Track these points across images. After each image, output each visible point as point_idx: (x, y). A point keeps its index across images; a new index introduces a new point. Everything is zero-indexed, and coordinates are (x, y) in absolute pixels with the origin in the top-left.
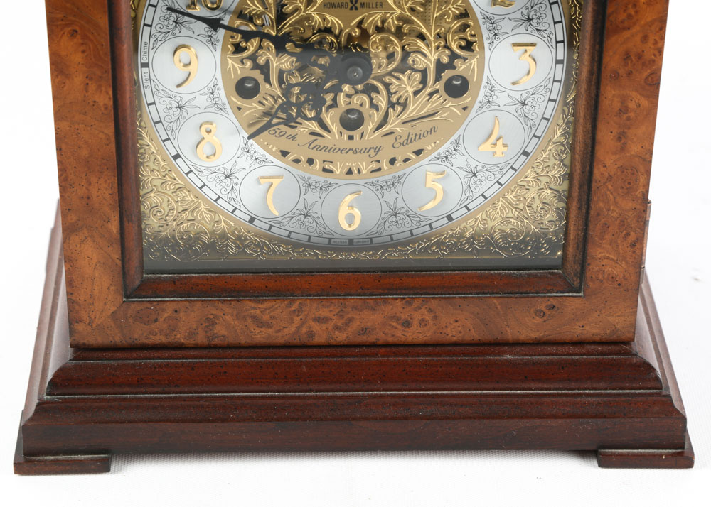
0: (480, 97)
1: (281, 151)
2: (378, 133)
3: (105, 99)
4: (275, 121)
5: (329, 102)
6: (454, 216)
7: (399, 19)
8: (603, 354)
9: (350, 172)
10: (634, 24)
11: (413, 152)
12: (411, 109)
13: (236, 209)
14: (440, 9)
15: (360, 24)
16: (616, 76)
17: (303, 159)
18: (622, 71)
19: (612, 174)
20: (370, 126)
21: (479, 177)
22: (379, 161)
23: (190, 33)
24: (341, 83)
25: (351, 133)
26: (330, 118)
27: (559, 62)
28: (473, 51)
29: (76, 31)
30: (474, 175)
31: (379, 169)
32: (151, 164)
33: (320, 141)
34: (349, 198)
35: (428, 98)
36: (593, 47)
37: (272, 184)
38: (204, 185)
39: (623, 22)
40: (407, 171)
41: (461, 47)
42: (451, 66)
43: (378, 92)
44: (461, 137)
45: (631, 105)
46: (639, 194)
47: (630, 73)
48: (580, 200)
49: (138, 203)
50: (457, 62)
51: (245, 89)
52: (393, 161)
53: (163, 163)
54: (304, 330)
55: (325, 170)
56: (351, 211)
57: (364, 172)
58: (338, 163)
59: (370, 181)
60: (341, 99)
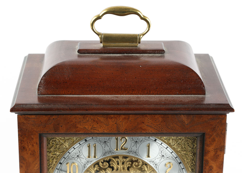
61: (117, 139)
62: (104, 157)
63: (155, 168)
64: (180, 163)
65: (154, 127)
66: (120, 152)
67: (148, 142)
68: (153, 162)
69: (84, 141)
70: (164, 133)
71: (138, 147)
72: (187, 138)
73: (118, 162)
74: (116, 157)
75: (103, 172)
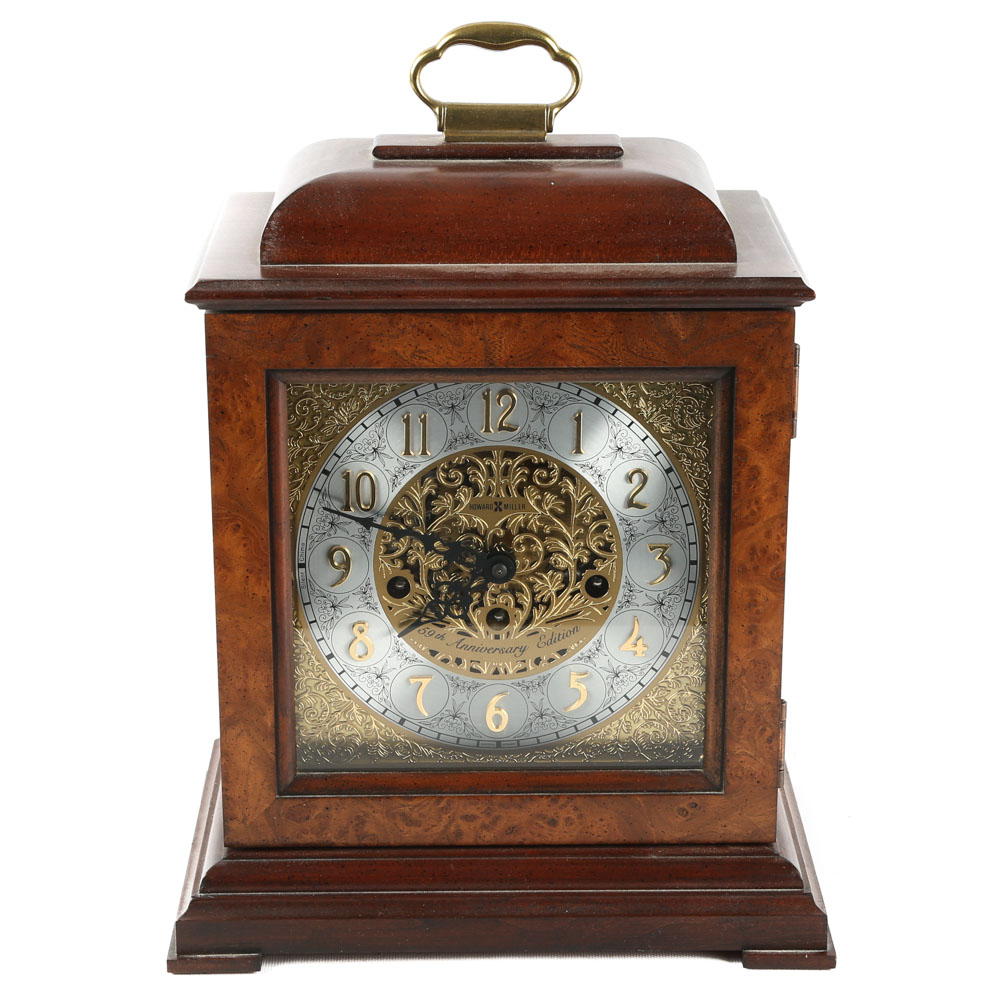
0: (620, 597)
1: (430, 650)
2: (523, 633)
3: (263, 591)
4: (423, 619)
5: (476, 601)
6: (598, 718)
7: (540, 520)
8: (745, 854)
9: (496, 672)
10: (758, 520)
11: (558, 652)
12: (554, 608)
14: (578, 510)
15: (504, 525)
16: (745, 570)
17: (451, 658)
18: (749, 566)
19: (745, 667)
20: (515, 625)
21: (621, 678)
22: (524, 661)
23: (344, 534)
24: (487, 582)
25: (497, 633)
26: (477, 617)
27: (693, 563)
28: (611, 551)
29: (238, 526)
30: (617, 675)
31: (525, 670)
32: (305, 664)
33: (467, 641)
34: (496, 699)
35: (570, 597)
36: (721, 542)
37: (422, 684)
38: (356, 685)
39: (746, 518)
40: (552, 671)
41: (600, 548)
42: (591, 566)
43: (522, 592)
44: (603, 637)
45: (760, 599)
46: (772, 688)
47: (756, 568)
48: (716, 695)
49: (295, 704)
50: (597, 563)
51: (396, 589)
52: (537, 661)
53: (317, 663)
54: (452, 829)
55: (472, 670)
56: (498, 712)
57: (511, 671)
58: (486, 663)
59: (516, 681)
60: (487, 597)
61: (486, 398)
62: (449, 453)
63: (596, 487)
64: (668, 471)
65: (590, 349)
66: (496, 439)
67: (576, 407)
68: (592, 468)
69: (394, 405)
70: (619, 369)
71: (547, 423)
72: (688, 395)
73: (489, 468)
74: (485, 453)
75: (447, 500)
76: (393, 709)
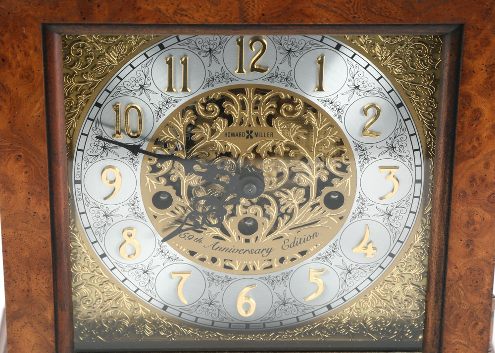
0: (354, 209)
1: (190, 251)
2: (270, 237)
3: (43, 210)
4: (185, 227)
5: (229, 211)
6: (333, 305)
7: (286, 146)
9: (246, 269)
10: (478, 153)
11: (299, 253)
12: (297, 218)
13: (152, 298)
14: (319, 138)
15: (254, 150)
16: (464, 195)
17: (208, 258)
18: (468, 191)
19: (462, 274)
20: (263, 231)
21: (353, 274)
22: (270, 260)
23: (115, 157)
24: (239, 197)
25: (247, 237)
26: (231, 225)
27: (417, 181)
28: (347, 172)
29: (21, 156)
30: (349, 272)
31: (271, 267)
32: (81, 262)
33: (222, 244)
34: (246, 290)
35: (310, 209)
36: (445, 171)
37: (182, 279)
38: (126, 279)
39: (468, 152)
40: (294, 268)
41: (337, 169)
42: (329, 183)
43: (269, 204)
44: (338, 241)
45: (477, 218)
46: (485, 291)
47: (475, 193)
48: (436, 295)
49: (70, 294)
50: (335, 181)
51: (160, 201)
52: (282, 260)
53: (92, 261)
55: (225, 267)
56: (247, 301)
57: (258, 269)
58: (237, 261)
59: (263, 276)
60: (239, 208)
61: (240, 44)
62: (207, 89)
63: (336, 119)
64: (399, 106)
65: (334, 9)
66: (248, 78)
67: (319, 52)
68: (332, 103)
69: (158, 48)
70: (359, 25)
71: (293, 65)
72: (419, 42)
73: (243, 103)
74: (239, 90)
75: (205, 129)
76: (157, 298)
